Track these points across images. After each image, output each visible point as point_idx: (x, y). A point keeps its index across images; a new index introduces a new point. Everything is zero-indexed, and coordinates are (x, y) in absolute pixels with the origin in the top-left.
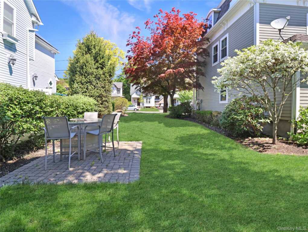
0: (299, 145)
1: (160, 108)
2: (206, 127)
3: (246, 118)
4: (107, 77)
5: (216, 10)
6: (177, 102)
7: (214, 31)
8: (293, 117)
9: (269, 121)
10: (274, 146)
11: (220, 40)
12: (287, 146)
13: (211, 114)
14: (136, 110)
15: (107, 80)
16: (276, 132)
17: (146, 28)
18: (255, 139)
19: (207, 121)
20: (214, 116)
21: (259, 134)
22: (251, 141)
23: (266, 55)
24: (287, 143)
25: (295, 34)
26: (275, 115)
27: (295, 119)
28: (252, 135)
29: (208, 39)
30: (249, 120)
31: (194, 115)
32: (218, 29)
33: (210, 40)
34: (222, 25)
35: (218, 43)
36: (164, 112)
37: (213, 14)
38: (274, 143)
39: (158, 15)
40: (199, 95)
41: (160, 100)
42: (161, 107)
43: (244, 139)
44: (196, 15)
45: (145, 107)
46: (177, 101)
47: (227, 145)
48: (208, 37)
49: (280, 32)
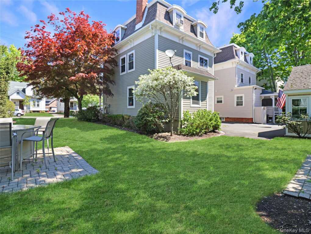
0: (184, 135)
1: (50, 112)
2: (119, 128)
3: (155, 119)
4: (3, 74)
5: (123, 26)
6: (75, 106)
7: (123, 45)
8: (179, 118)
9: (167, 121)
10: (172, 137)
11: (127, 54)
12: (178, 136)
13: (123, 117)
14: (19, 115)
15: (4, 78)
16: (172, 128)
17: (48, 23)
18: (159, 134)
19: (119, 123)
20: (126, 119)
21: (161, 131)
22: (157, 136)
23: (169, 77)
24: (178, 135)
25: (180, 64)
26: (172, 116)
27: (180, 119)
28: (157, 131)
29: (116, 51)
30: (157, 120)
31: (105, 119)
32: (126, 44)
33: (118, 52)
34: (130, 42)
35: (125, 56)
36: (65, 117)
37: (120, 29)
38: (171, 135)
39: (64, 13)
40: (106, 100)
41: (51, 103)
42: (52, 111)
43: (153, 135)
44: (105, 25)
45: (32, 112)
46: (75, 104)
47: (145, 140)
48: (117, 49)
49: (170, 59)
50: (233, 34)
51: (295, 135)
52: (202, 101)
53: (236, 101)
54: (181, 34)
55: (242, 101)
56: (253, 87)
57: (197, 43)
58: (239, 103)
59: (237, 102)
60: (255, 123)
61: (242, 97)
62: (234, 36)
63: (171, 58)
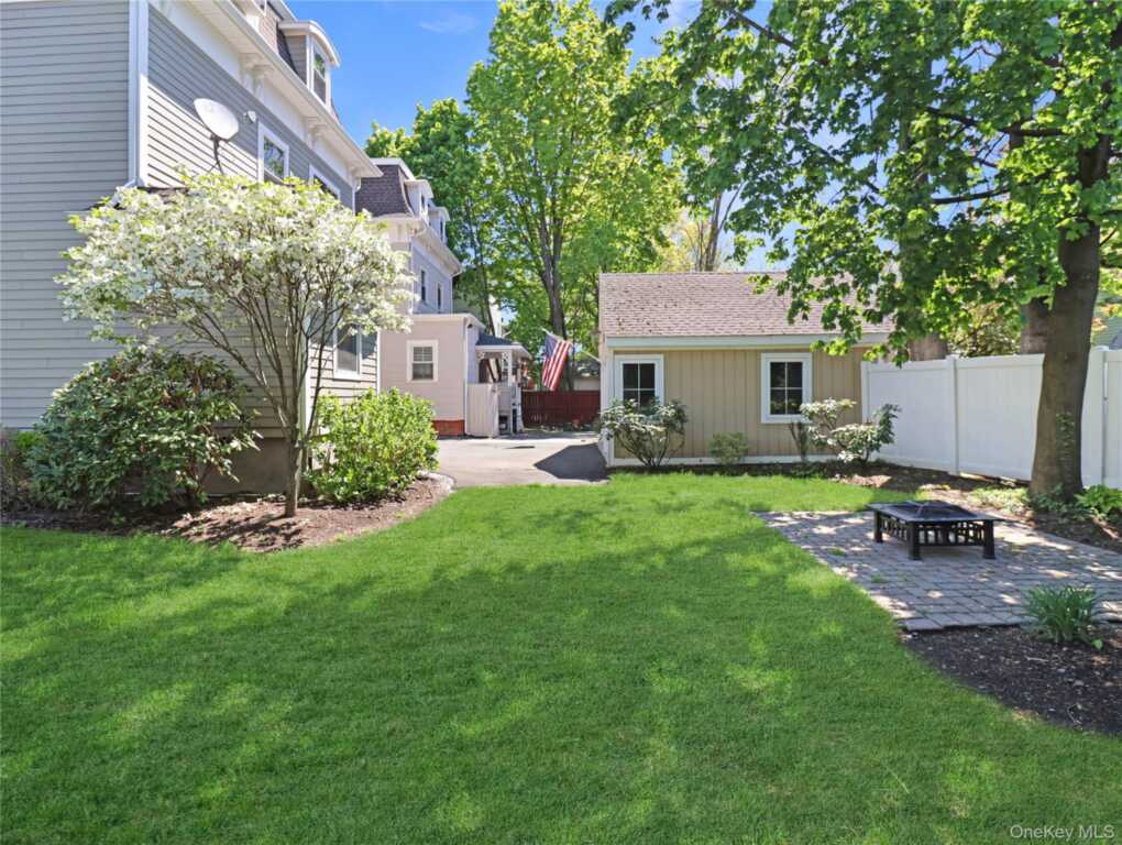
18: (206, 515)
27: (302, 430)
30: (208, 445)
38: (290, 513)
49: (217, 146)
50: (375, 128)
51: (636, 462)
52: (364, 357)
53: (410, 361)
54: (255, 50)
55: (432, 365)
56: (465, 320)
57: (309, 115)
58: (421, 371)
59: (415, 366)
60: (472, 437)
61: (429, 350)
62: (378, 132)
63: (222, 143)
